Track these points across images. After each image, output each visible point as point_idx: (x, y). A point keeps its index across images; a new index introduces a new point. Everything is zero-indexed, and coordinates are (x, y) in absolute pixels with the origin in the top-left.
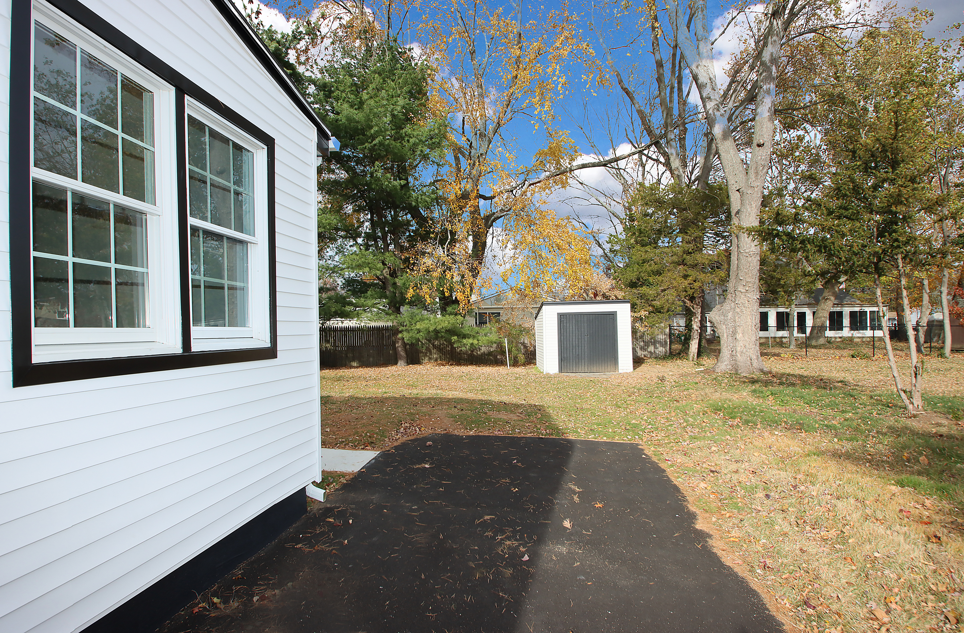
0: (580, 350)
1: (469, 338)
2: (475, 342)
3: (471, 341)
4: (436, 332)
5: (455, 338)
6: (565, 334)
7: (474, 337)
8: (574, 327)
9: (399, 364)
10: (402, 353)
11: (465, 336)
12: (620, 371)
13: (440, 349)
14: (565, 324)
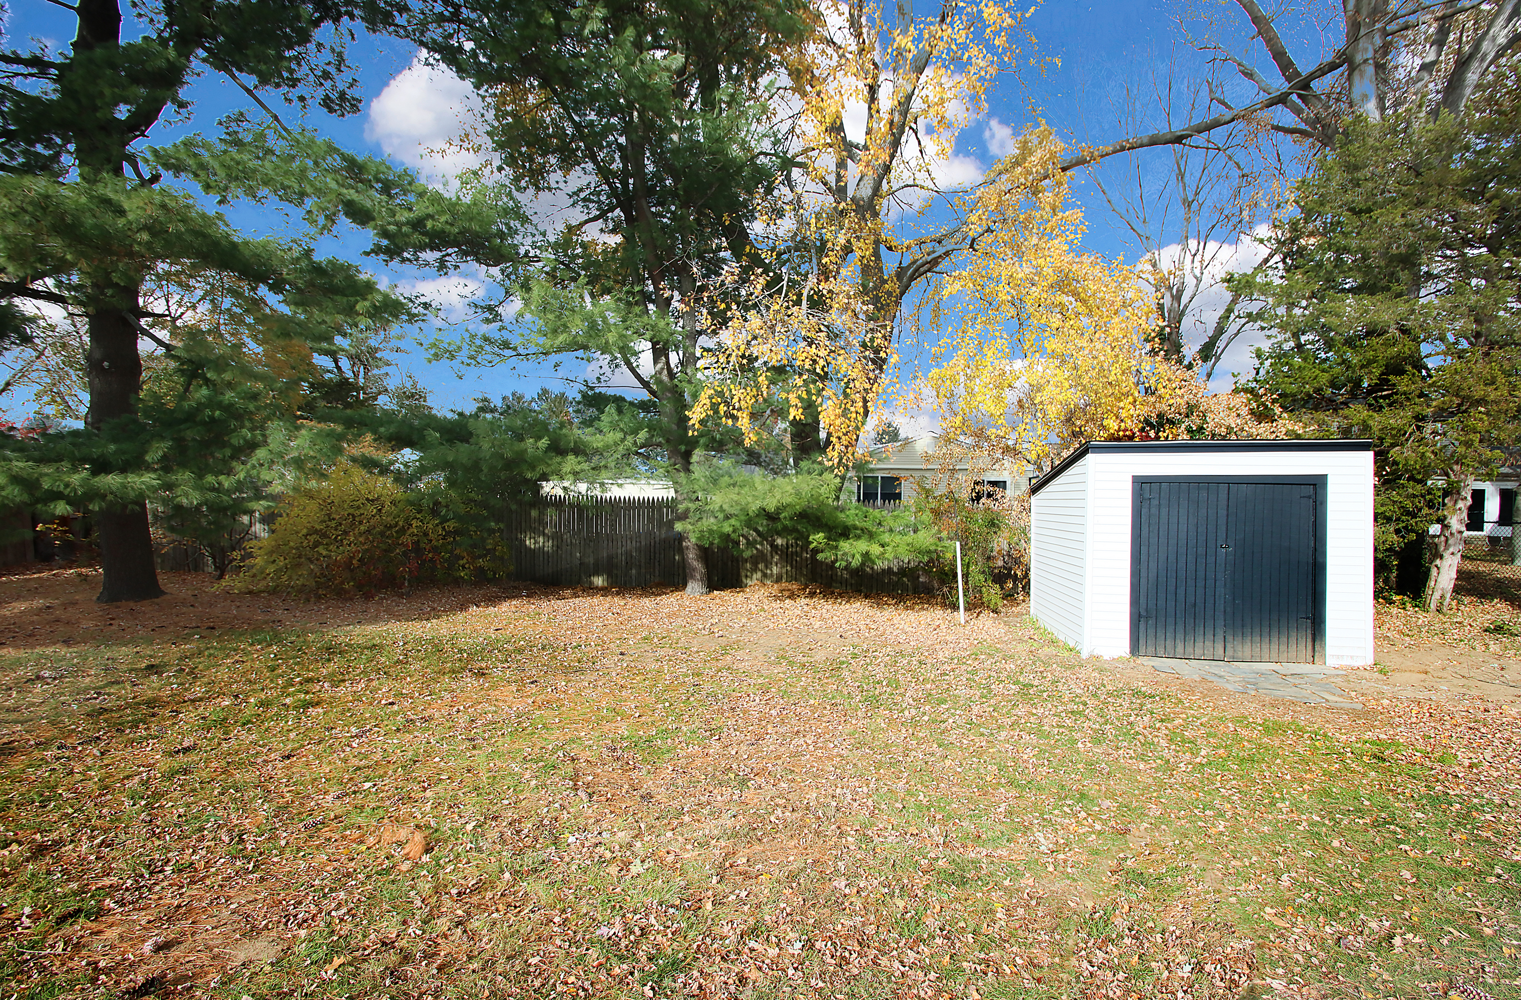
0: (1200, 591)
1: (858, 537)
2: (875, 549)
3: (862, 546)
4: (772, 517)
5: (818, 538)
6: (1154, 540)
7: (871, 536)
8: (1183, 520)
9: (689, 588)
10: (695, 563)
11: (846, 532)
12: (1331, 661)
13: (787, 556)
14: (1154, 510)
